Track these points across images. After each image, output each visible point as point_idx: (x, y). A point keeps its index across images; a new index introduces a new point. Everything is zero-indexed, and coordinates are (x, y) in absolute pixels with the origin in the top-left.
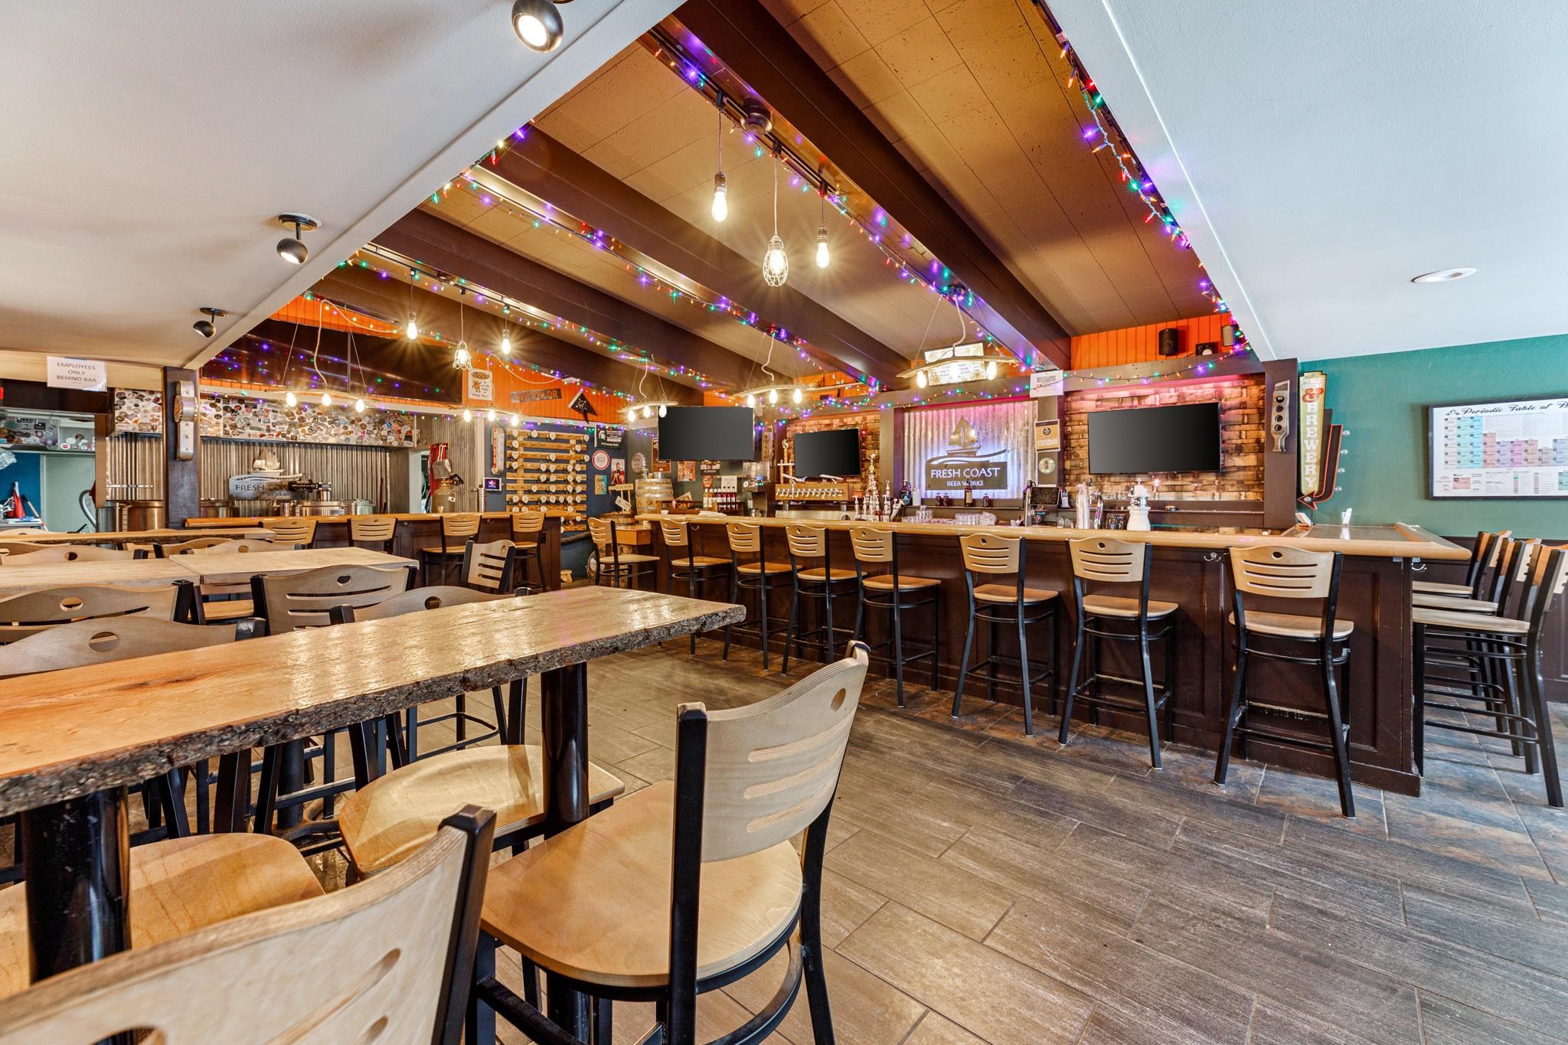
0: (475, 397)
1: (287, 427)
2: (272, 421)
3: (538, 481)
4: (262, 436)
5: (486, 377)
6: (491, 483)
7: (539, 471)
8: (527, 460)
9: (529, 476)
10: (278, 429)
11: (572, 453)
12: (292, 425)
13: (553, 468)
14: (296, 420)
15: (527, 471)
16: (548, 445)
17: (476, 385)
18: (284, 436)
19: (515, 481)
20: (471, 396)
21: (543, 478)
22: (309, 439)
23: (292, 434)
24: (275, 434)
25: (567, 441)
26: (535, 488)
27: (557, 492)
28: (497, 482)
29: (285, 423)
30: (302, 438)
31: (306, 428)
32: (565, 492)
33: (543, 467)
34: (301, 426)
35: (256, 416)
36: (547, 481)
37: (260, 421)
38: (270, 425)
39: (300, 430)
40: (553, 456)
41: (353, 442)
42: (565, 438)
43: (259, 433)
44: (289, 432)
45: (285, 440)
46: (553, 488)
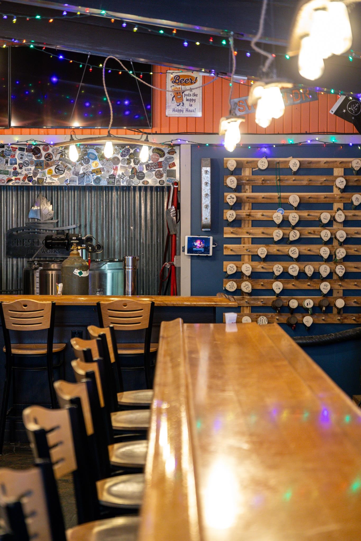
0: (176, 114)
1: (33, 168)
2: (19, 161)
3: (268, 241)
4: (10, 180)
5: (192, 81)
6: (197, 243)
7: (270, 223)
8: (256, 205)
9: (258, 232)
10: (24, 172)
11: (336, 192)
12: (39, 165)
13: (294, 217)
14: (43, 159)
15: (256, 223)
16: (290, 180)
17: (178, 96)
18: (30, 179)
19: (238, 241)
20: (169, 112)
21: (277, 234)
22: (56, 182)
23: (39, 176)
24: (21, 177)
25: (329, 171)
26: (262, 251)
27: (301, 258)
28: (206, 241)
29: (31, 163)
30: (49, 180)
31: (53, 168)
32: (318, 258)
33: (277, 216)
34: (48, 165)
35: (4, 156)
36: (284, 241)
37: (7, 162)
38: (17, 166)
39: (46, 170)
40: (294, 199)
41: (104, 183)
42: (322, 166)
43: (5, 177)
44: (35, 174)
45: (31, 184)
46: (294, 251)
